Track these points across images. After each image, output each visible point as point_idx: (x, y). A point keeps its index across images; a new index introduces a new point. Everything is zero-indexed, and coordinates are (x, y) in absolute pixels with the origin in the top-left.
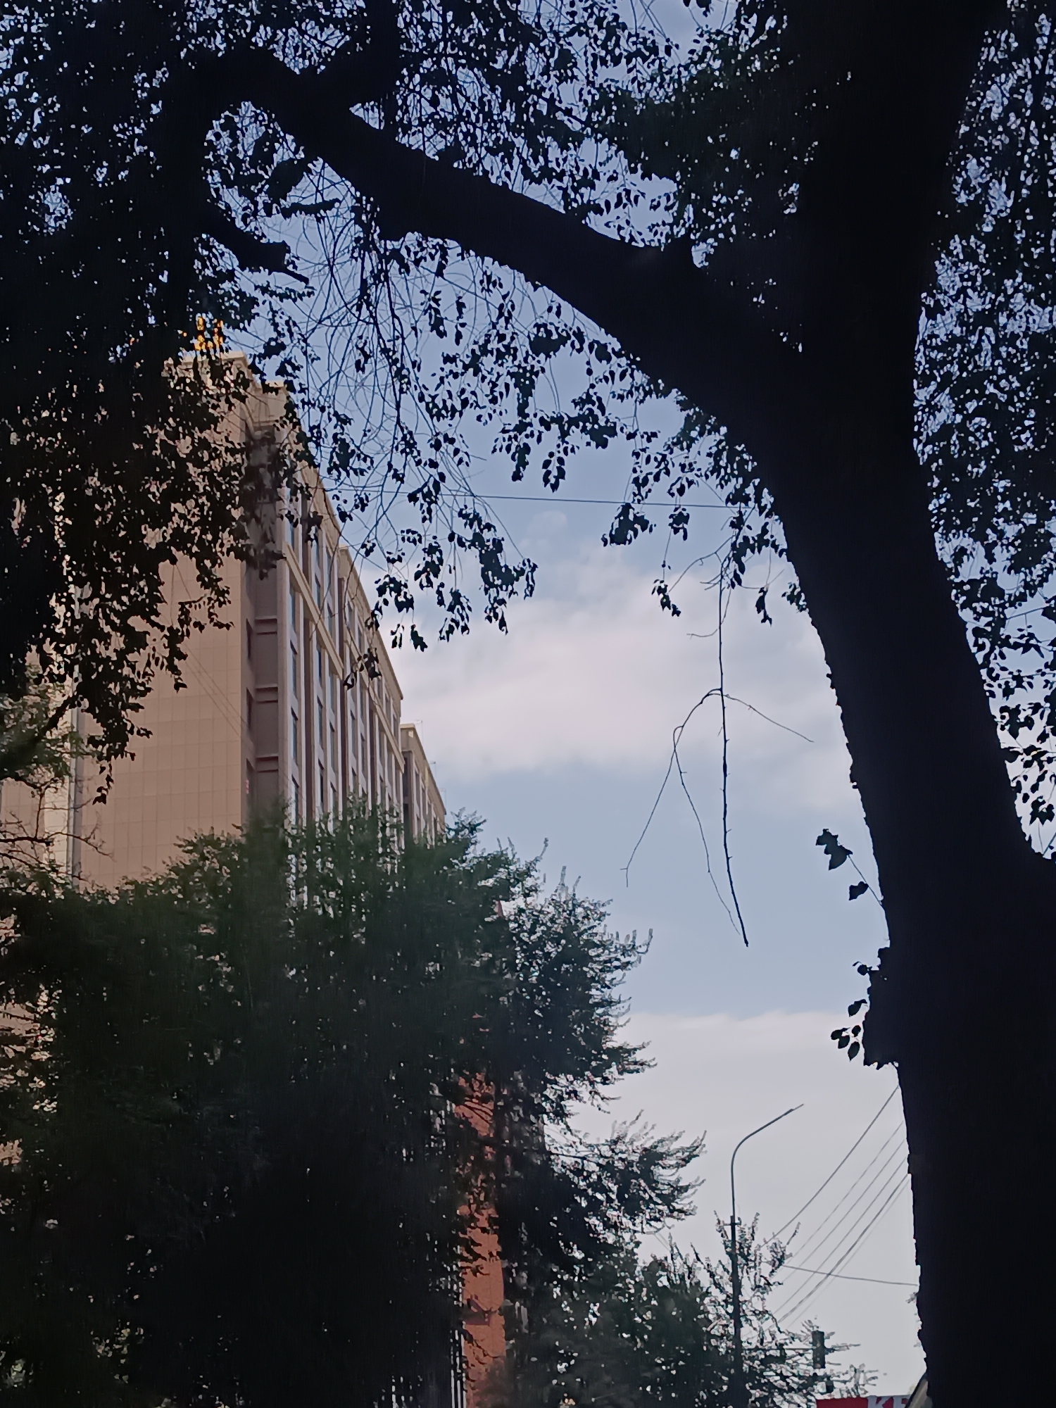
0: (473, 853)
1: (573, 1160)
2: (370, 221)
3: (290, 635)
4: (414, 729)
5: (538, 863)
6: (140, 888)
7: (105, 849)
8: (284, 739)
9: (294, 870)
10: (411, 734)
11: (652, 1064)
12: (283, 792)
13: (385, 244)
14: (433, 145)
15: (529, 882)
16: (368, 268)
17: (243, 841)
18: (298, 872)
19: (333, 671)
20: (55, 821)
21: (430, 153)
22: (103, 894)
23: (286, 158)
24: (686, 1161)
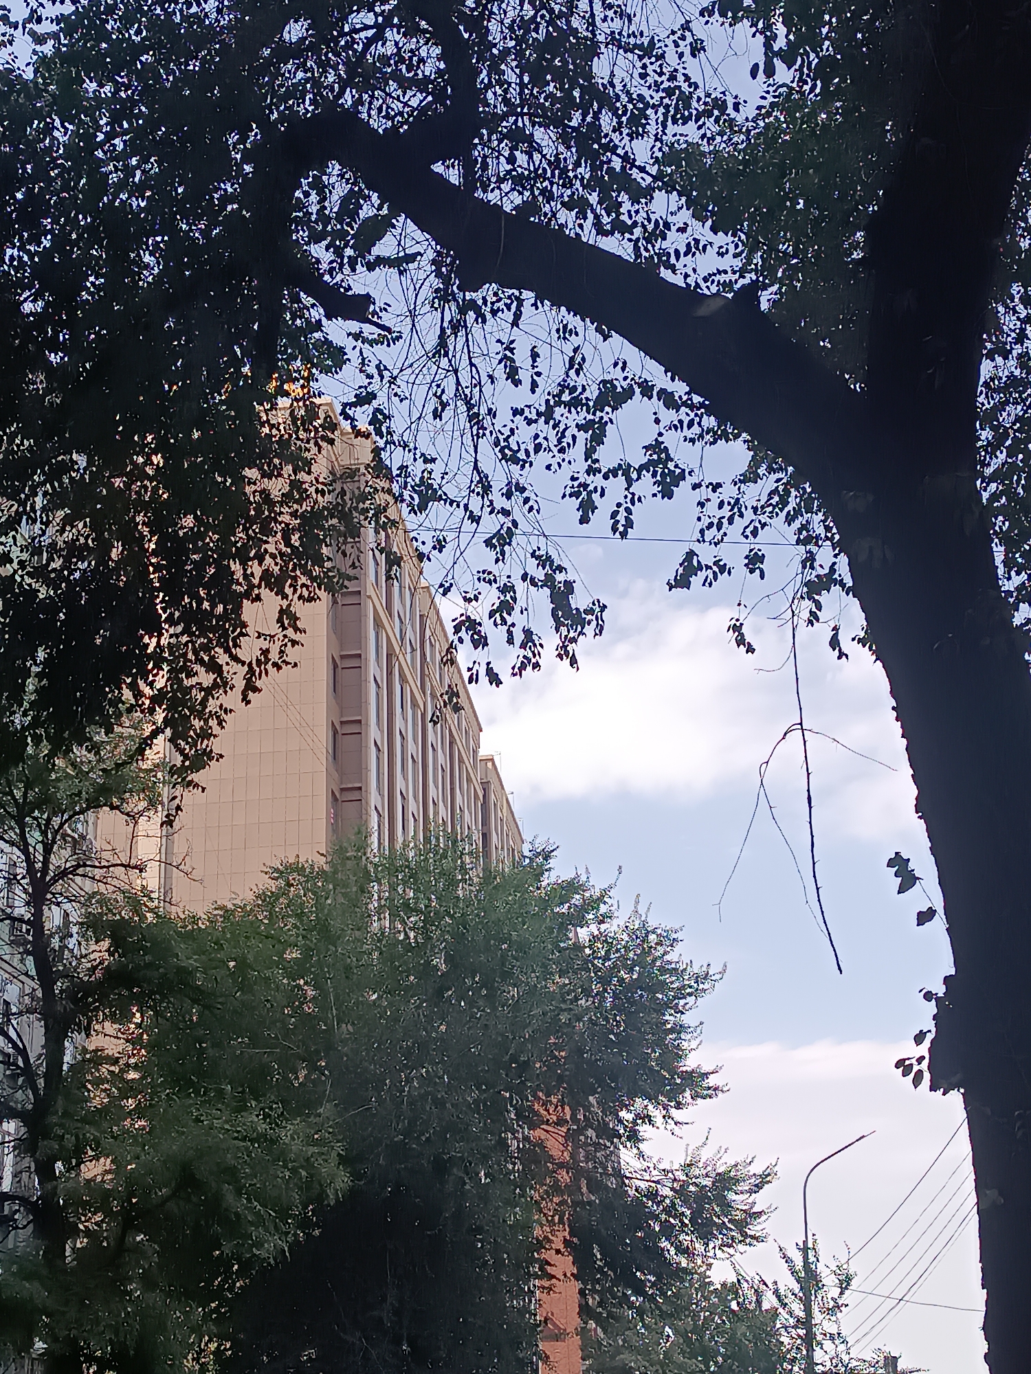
0: (548, 880)
1: (647, 1184)
2: (450, 272)
3: (374, 669)
4: (492, 760)
5: (612, 890)
6: (227, 913)
7: (195, 875)
8: (368, 770)
9: (376, 897)
10: (489, 765)
11: (725, 1089)
12: (366, 821)
13: (464, 296)
14: (511, 201)
15: (603, 909)
16: (447, 318)
17: (326, 868)
18: (380, 898)
19: (414, 704)
20: (148, 847)
21: (508, 208)
22: (194, 919)
23: (371, 214)
24: (759, 1187)
